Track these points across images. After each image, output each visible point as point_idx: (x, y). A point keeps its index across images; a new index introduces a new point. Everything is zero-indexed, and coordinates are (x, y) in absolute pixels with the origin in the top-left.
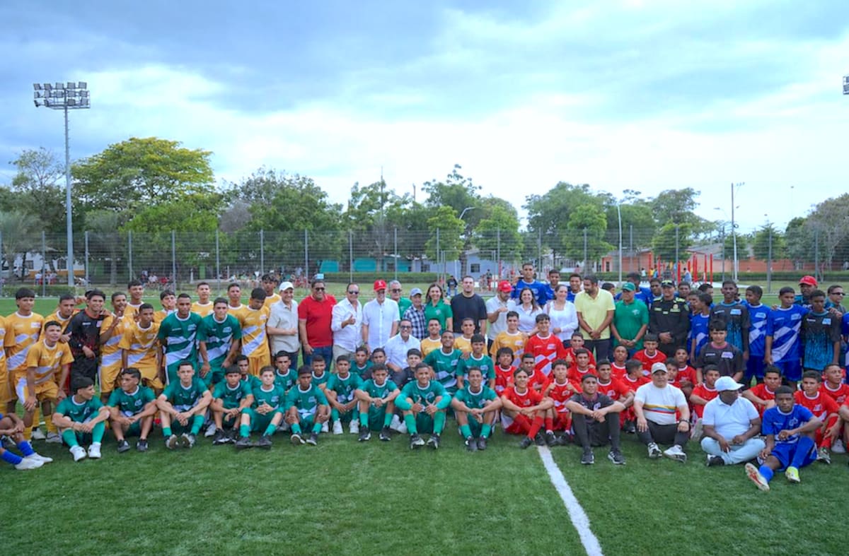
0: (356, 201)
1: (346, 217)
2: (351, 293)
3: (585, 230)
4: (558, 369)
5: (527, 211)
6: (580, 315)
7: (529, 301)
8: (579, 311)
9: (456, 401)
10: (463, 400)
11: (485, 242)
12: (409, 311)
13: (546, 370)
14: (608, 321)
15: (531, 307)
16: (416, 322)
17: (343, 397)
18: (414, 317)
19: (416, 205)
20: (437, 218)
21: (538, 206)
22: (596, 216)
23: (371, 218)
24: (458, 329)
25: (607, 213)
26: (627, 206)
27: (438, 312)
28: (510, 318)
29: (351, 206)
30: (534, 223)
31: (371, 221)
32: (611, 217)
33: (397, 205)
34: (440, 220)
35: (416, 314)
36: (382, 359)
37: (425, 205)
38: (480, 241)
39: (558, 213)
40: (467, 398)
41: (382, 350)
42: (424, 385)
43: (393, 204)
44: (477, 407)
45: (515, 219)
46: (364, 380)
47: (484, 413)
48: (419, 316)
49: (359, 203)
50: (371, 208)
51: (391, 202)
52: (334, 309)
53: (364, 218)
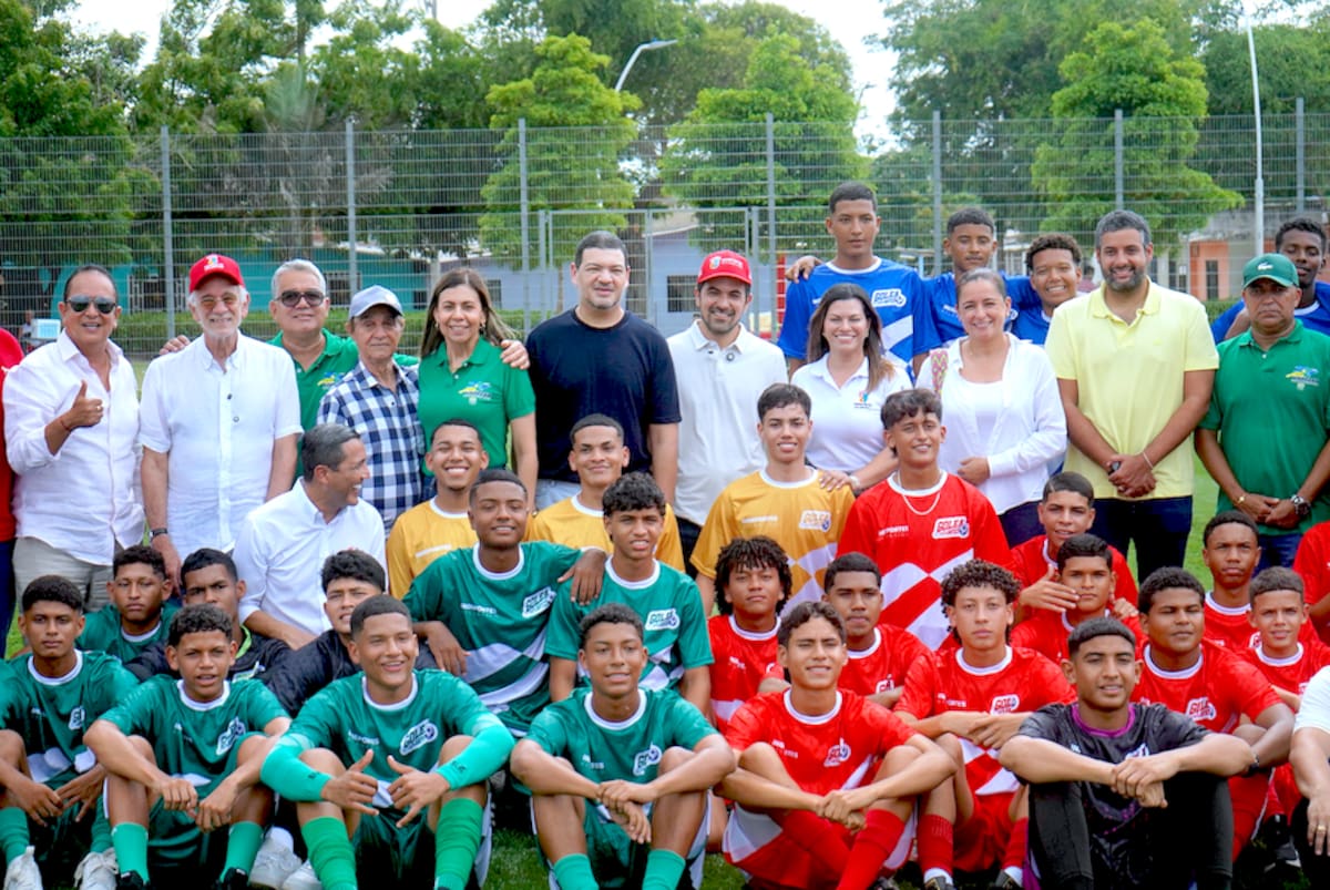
0: (191, 24)
1: (150, 89)
2: (81, 307)
3: (1120, 124)
4: (973, 605)
5: (893, 57)
6: (1070, 392)
7: (855, 344)
8: (1069, 376)
9: (534, 754)
10: (566, 753)
11: (722, 175)
12: (345, 390)
13: (931, 625)
14: (1188, 418)
15: (864, 370)
16: (374, 437)
17: (53, 758)
18: (368, 416)
19: (439, 39)
20: (528, 83)
21: (936, 37)
22: (1165, 67)
23: (259, 92)
24: (556, 466)
25: (1206, 60)
26: (1283, 30)
27: (473, 393)
28: (776, 413)
29: (172, 44)
30: (919, 103)
31: (257, 103)
32: (1224, 75)
33: (363, 35)
34: (541, 94)
35: (372, 403)
36: (227, 593)
37: (477, 39)
38: (698, 172)
39: (1015, 61)
40: (579, 743)
41: (226, 560)
42: (392, 692)
43: (346, 33)
44: (628, 774)
45: (845, 86)
46: (142, 680)
47: (656, 802)
48: (386, 412)
49: (206, 32)
50: (255, 51)
51: (338, 24)
52: (8, 382)
53: (228, 91)
